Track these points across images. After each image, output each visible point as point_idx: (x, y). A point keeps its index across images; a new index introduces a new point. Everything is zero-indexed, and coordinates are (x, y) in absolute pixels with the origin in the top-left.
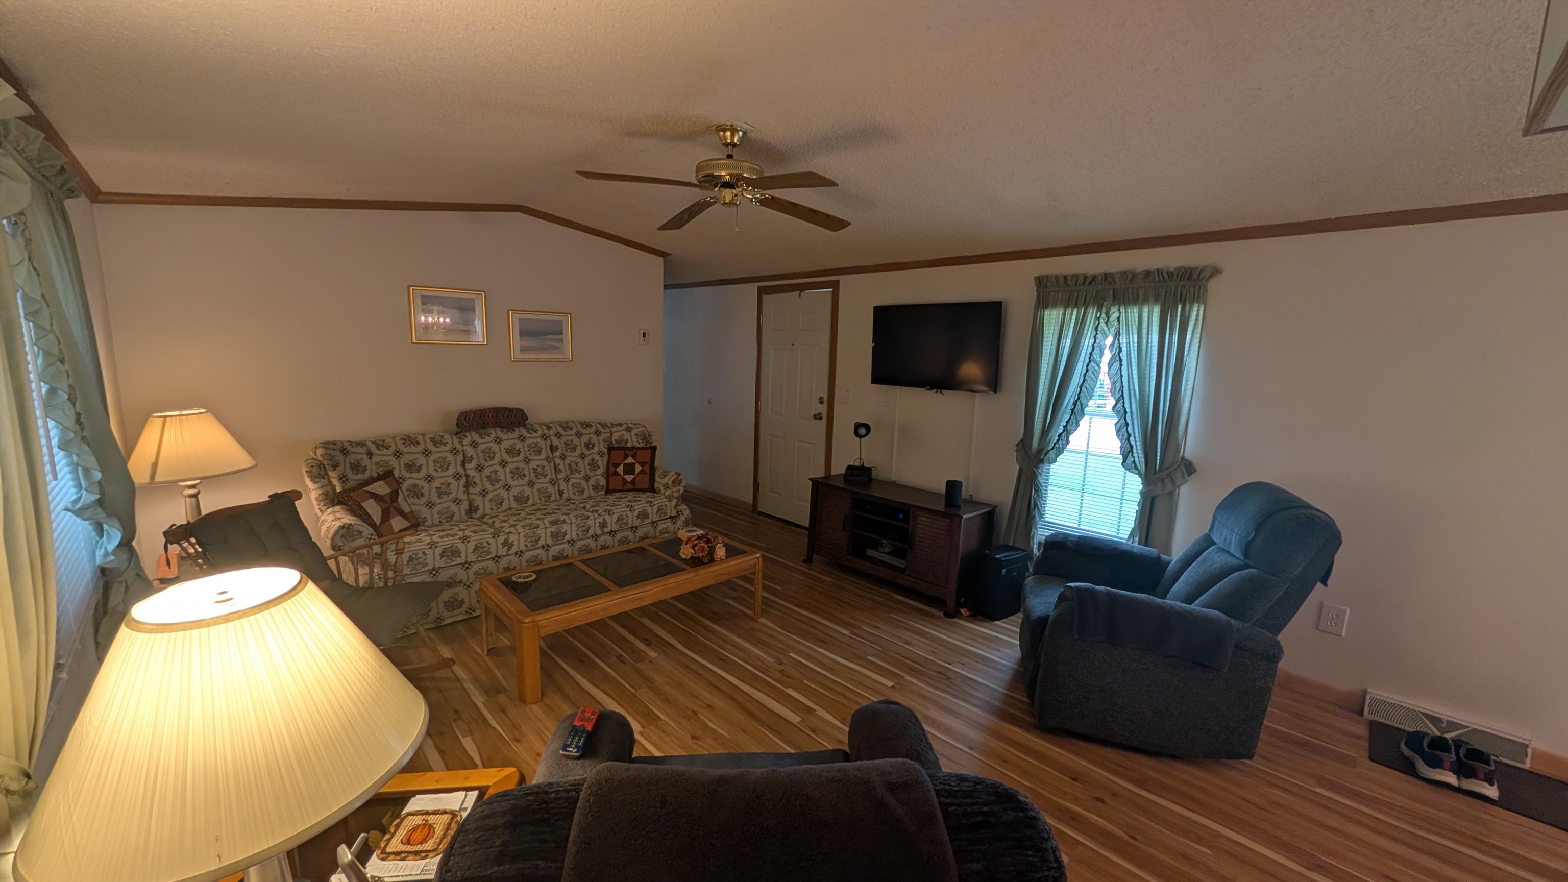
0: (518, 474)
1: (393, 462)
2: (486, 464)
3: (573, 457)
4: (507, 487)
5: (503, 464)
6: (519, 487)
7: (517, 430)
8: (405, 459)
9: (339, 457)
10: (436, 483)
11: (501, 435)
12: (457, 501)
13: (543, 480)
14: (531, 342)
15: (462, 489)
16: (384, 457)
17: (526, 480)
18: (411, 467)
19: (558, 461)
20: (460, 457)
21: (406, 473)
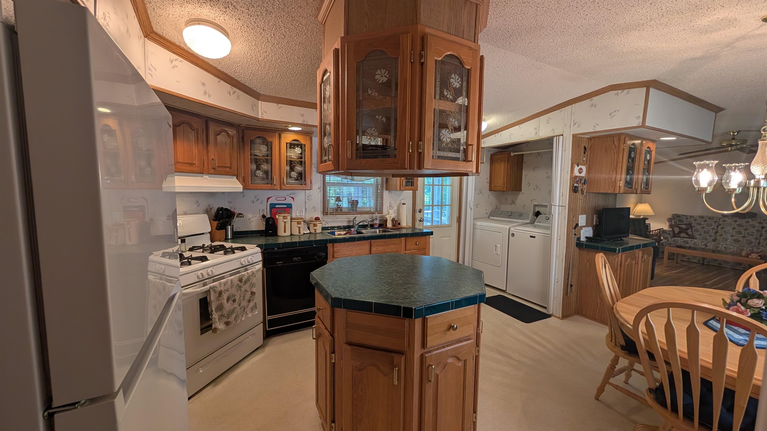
5: (734, 229)
8: (697, 221)
10: (705, 229)
15: (714, 233)
16: (691, 220)
18: (698, 224)
19: (763, 232)
20: (717, 224)
21: (696, 225)
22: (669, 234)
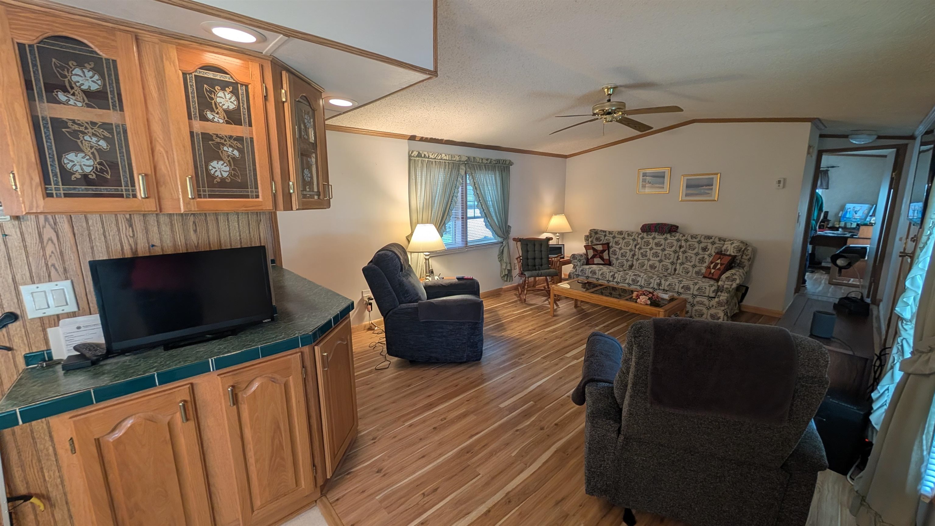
0: (656, 255)
1: (611, 240)
2: (644, 247)
3: (690, 253)
4: (649, 260)
5: (651, 249)
6: (654, 261)
7: (665, 235)
8: (616, 239)
9: (593, 234)
10: (622, 251)
11: (656, 236)
12: (627, 261)
13: (668, 261)
14: (691, 191)
15: (631, 256)
16: (609, 238)
17: (658, 259)
18: (617, 243)
19: (680, 253)
20: (635, 243)
21: (614, 245)
22: (580, 261)
